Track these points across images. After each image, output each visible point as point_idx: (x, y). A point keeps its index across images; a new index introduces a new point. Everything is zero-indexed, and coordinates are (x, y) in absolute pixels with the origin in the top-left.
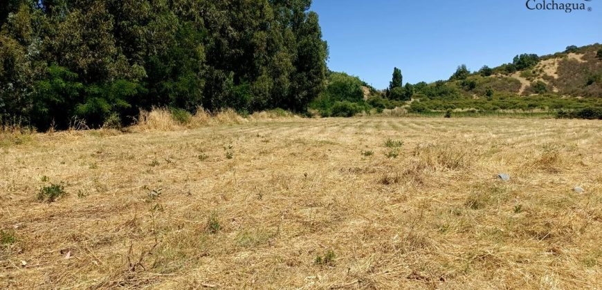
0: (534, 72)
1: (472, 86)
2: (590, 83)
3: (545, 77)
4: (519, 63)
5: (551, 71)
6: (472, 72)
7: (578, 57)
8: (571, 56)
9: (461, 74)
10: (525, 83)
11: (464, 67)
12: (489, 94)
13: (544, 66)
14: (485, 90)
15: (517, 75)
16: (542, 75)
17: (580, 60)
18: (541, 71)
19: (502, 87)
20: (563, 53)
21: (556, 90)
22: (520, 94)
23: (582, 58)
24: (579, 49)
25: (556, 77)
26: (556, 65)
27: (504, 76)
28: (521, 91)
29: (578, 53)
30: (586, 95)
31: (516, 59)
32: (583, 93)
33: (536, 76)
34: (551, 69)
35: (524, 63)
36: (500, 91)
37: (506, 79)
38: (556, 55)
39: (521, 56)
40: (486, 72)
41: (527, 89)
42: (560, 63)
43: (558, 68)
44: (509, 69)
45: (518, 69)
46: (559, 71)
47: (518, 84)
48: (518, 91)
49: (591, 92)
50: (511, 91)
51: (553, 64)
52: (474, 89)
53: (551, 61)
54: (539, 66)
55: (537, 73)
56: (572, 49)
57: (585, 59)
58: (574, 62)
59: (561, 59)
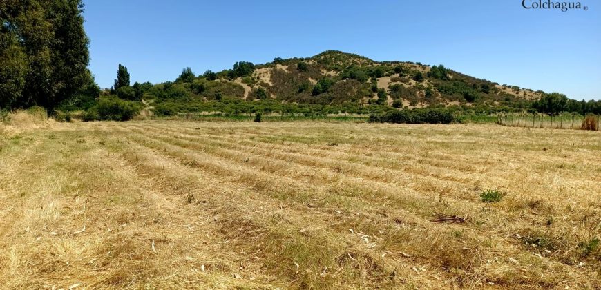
0: (253, 79)
1: (201, 89)
2: (301, 91)
3: (262, 84)
4: (239, 70)
5: (266, 79)
6: (197, 76)
7: (284, 68)
8: (279, 66)
9: (187, 76)
10: (248, 89)
11: (189, 70)
12: (218, 98)
13: (260, 74)
14: (214, 94)
15: (238, 81)
16: (259, 82)
17: (286, 71)
18: (258, 78)
19: (229, 92)
20: (272, 63)
21: (272, 96)
22: (245, 98)
23: (287, 69)
24: (283, 61)
25: (271, 84)
26: (269, 74)
27: (228, 81)
28: (246, 96)
29: (283, 65)
30: (300, 100)
31: (236, 65)
32: (298, 99)
33: (255, 83)
34: (266, 77)
35: (243, 70)
36: (228, 95)
37: (231, 84)
38: (267, 65)
39: (240, 63)
40: (211, 76)
41: (250, 94)
42: (272, 72)
43: (271, 77)
44: (231, 75)
45: (239, 75)
46: (272, 79)
47: (242, 90)
48: (243, 96)
49: (304, 98)
50: (237, 96)
51: (267, 72)
52: (203, 93)
53: (263, 70)
54: (255, 75)
55: (256, 80)
56: (278, 61)
57: (289, 71)
58: (281, 72)
59: (271, 69)
